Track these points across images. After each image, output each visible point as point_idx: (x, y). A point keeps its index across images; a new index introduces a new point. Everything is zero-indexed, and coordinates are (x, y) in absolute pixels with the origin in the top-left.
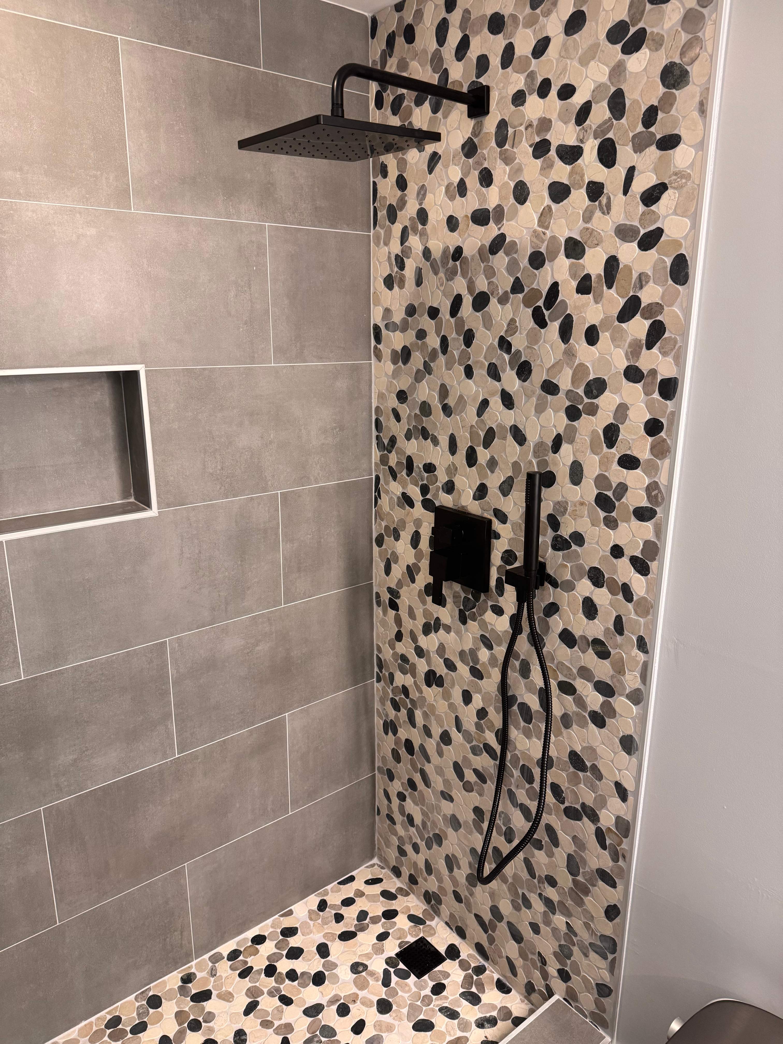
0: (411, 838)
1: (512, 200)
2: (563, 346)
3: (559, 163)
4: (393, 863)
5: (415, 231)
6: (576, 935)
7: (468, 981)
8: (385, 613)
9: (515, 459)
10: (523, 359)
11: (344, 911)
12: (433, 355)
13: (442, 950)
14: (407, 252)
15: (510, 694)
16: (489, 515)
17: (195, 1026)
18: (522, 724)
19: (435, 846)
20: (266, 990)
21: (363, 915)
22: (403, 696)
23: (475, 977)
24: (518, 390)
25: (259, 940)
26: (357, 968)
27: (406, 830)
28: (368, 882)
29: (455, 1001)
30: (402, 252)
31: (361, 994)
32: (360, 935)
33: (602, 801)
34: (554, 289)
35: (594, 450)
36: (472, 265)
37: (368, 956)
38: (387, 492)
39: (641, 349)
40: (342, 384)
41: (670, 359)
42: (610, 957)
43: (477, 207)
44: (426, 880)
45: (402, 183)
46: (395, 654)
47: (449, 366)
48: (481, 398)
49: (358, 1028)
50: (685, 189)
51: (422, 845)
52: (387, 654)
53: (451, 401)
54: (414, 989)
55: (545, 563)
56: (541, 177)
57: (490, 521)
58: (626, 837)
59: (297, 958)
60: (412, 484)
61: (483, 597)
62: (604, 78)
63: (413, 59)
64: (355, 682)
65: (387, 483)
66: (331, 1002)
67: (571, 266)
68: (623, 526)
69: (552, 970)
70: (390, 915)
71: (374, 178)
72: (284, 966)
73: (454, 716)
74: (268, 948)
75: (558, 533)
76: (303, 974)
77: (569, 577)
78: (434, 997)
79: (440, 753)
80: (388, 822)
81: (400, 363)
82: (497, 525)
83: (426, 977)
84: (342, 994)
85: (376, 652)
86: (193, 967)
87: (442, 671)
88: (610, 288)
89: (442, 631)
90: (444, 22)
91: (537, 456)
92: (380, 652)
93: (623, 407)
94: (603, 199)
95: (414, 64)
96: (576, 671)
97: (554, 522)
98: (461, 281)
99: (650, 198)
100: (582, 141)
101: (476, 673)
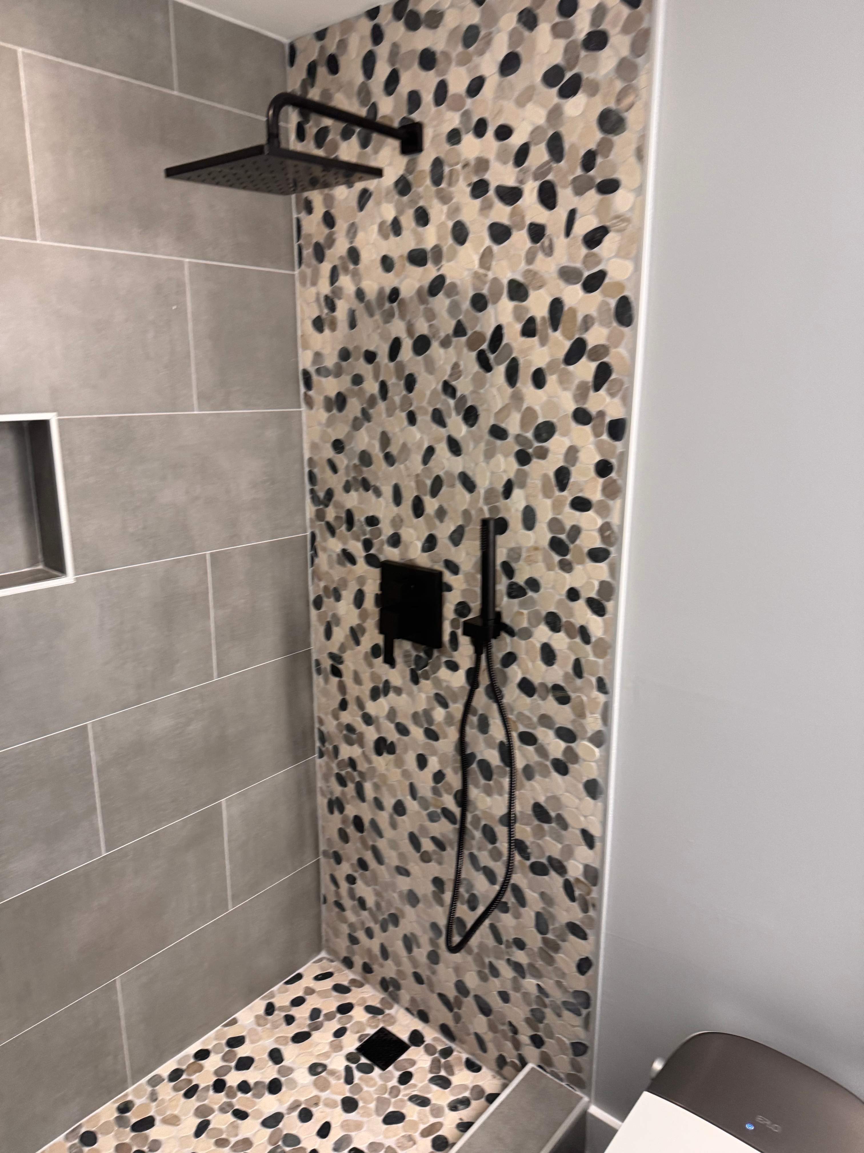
0: (363, 923)
1: (450, 241)
2: (509, 390)
3: (498, 205)
4: (344, 954)
5: (346, 270)
6: (547, 995)
7: (435, 1066)
8: (326, 680)
9: (465, 507)
10: (469, 404)
11: (295, 1012)
12: (372, 401)
13: (404, 1037)
14: (337, 292)
15: (468, 751)
16: (439, 567)
18: (483, 781)
19: (391, 928)
20: (216, 1108)
21: (315, 1013)
22: (349, 770)
23: (443, 1061)
24: (464, 437)
25: (202, 1055)
26: (315, 1069)
27: (358, 915)
28: (317, 978)
29: (425, 1088)
30: (333, 292)
31: (324, 1095)
32: (315, 1035)
33: (569, 851)
34: (498, 332)
35: (547, 494)
36: (411, 307)
37: (327, 1055)
38: (325, 550)
39: (589, 391)
40: (271, 434)
41: (617, 400)
42: (584, 1012)
43: (413, 246)
44: (382, 966)
45: (329, 220)
46: (339, 725)
47: (390, 412)
48: (426, 446)
49: (324, 1131)
50: (625, 233)
51: (376, 928)
52: (331, 726)
53: (394, 449)
54: (380, 1082)
55: (501, 613)
56: (481, 218)
57: (440, 574)
58: (595, 884)
59: (248, 1068)
60: (352, 539)
61: (436, 653)
62: (542, 122)
63: (337, 91)
64: (296, 759)
65: (325, 540)
66: (291, 1109)
67: (516, 309)
68: (578, 568)
69: (524, 1038)
70: (345, 1009)
71: (297, 214)
72: (233, 1079)
73: (407, 783)
74: (213, 1062)
75: (513, 580)
76: (257, 1083)
77: (525, 624)
78: (402, 1087)
79: (394, 825)
80: (336, 910)
81: (335, 411)
82: (448, 577)
83: (391, 1068)
84: (302, 1099)
85: (317, 725)
86: (129, 1094)
87: (393, 736)
88: (555, 330)
89: (392, 694)
90: (371, 54)
91: (487, 503)
92: (322, 724)
93: (573, 450)
94: (545, 242)
95: (339, 96)
96: (535, 720)
97: (508, 569)
98: (399, 324)
99: (592, 242)
100: (521, 182)
101: (431, 735)
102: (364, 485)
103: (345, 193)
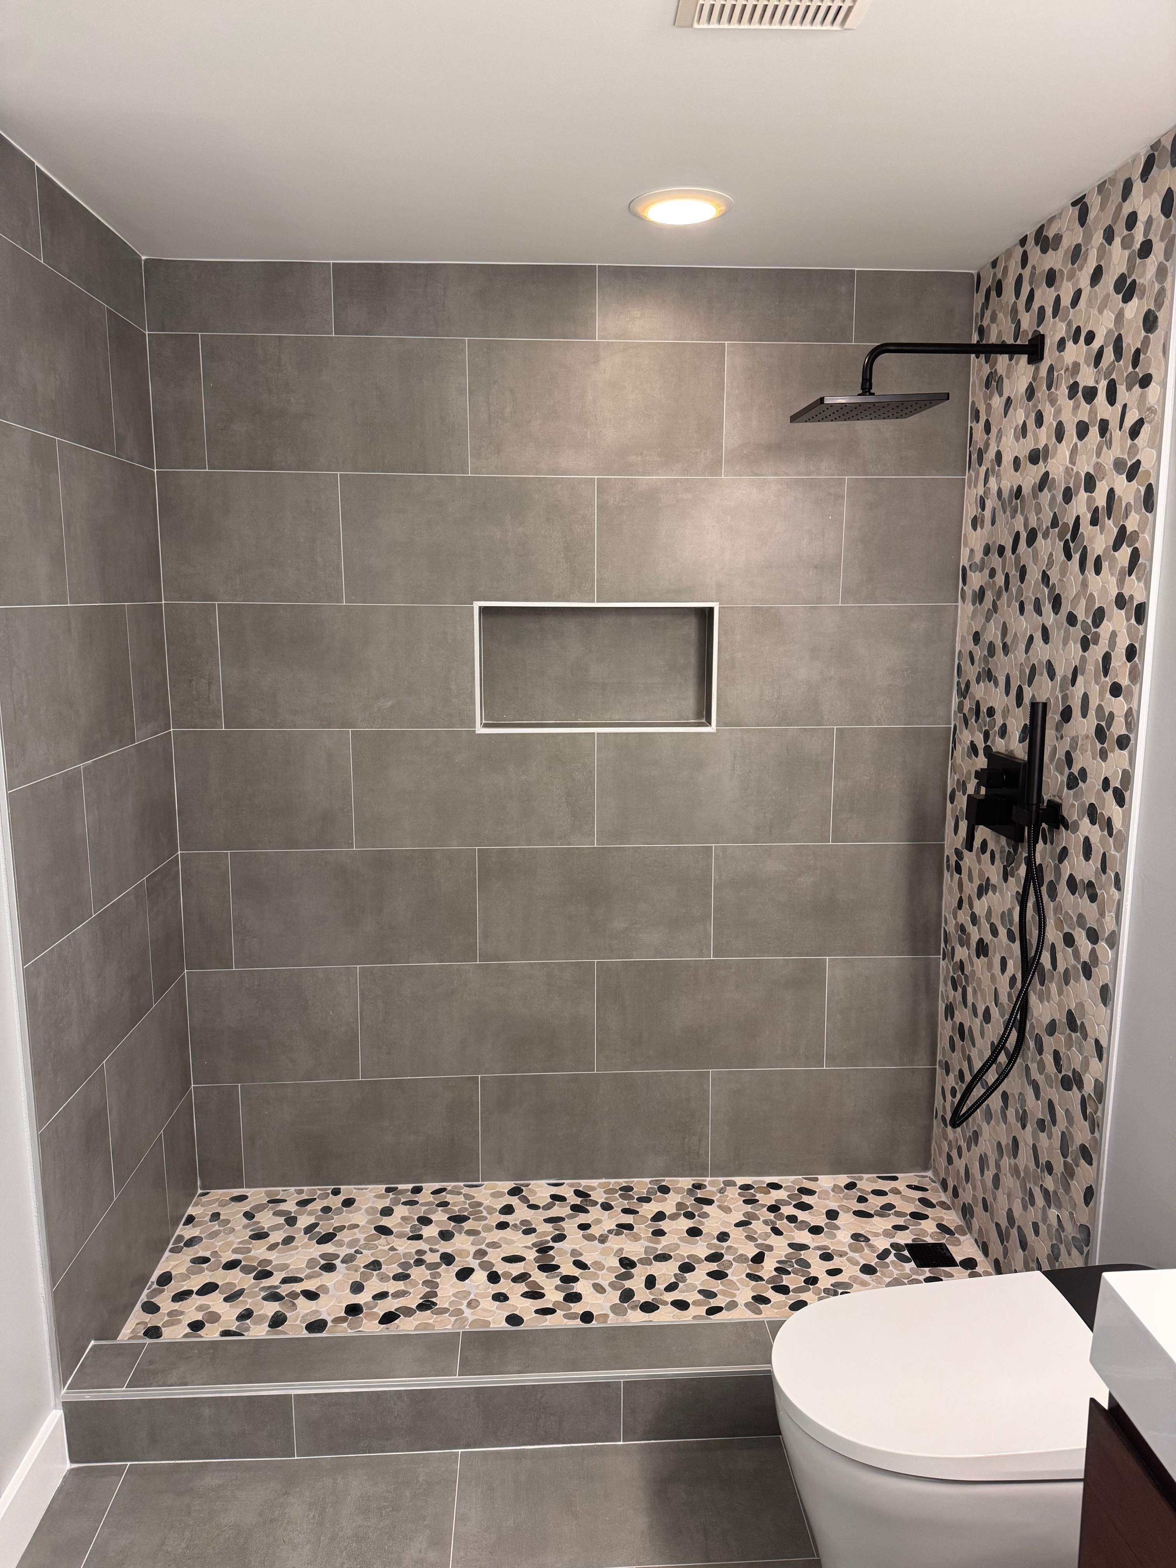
0: (957, 1141)
1: (1054, 439)
2: (1081, 578)
3: (1083, 404)
4: (943, 1175)
5: (993, 472)
6: (1063, 1229)
8: (952, 877)
10: (1057, 592)
11: (871, 1197)
12: (999, 595)
13: (958, 1259)
14: (987, 491)
17: (690, 1216)
19: (973, 1146)
20: (762, 1219)
21: (889, 1207)
22: (960, 973)
24: (1052, 625)
25: (776, 1186)
26: (858, 1237)
27: (953, 1131)
28: (909, 1187)
30: (985, 493)
31: (851, 1254)
32: (876, 1219)
33: (1086, 1063)
34: (1077, 523)
35: (1097, 680)
36: (1027, 503)
37: (876, 1235)
38: (961, 742)
39: (1125, 576)
40: (918, 626)
41: (1142, 584)
42: (1086, 1250)
43: (1032, 446)
44: (964, 1191)
45: (988, 427)
46: (957, 925)
47: (1009, 603)
48: (1028, 634)
49: (834, 1272)
50: (1154, 422)
51: (963, 1147)
52: (951, 926)
53: (1008, 640)
54: (908, 1271)
55: (1061, 804)
56: (1072, 417)
58: (1100, 1103)
59: (803, 1210)
60: (978, 730)
62: (1111, 326)
63: (1000, 311)
65: (961, 733)
66: (819, 1248)
67: (1088, 499)
68: (1110, 757)
70: (918, 1216)
71: (971, 423)
72: (788, 1210)
73: (993, 988)
74: (781, 1194)
75: (1071, 770)
76: (802, 1222)
77: (1076, 818)
79: (982, 1034)
80: (942, 1125)
81: (978, 604)
83: (926, 1269)
84: (832, 1248)
85: (943, 925)
86: (707, 1180)
87: (988, 938)
88: (1109, 519)
89: (990, 892)
90: (1020, 277)
91: (1061, 691)
92: (946, 924)
93: (1114, 635)
94: (1108, 435)
95: (1000, 316)
96: (1075, 919)
97: (1069, 759)
98: (1020, 519)
99: (1134, 432)
100: (1097, 382)
101: (1011, 936)
102: (988, 675)
103: (997, 402)
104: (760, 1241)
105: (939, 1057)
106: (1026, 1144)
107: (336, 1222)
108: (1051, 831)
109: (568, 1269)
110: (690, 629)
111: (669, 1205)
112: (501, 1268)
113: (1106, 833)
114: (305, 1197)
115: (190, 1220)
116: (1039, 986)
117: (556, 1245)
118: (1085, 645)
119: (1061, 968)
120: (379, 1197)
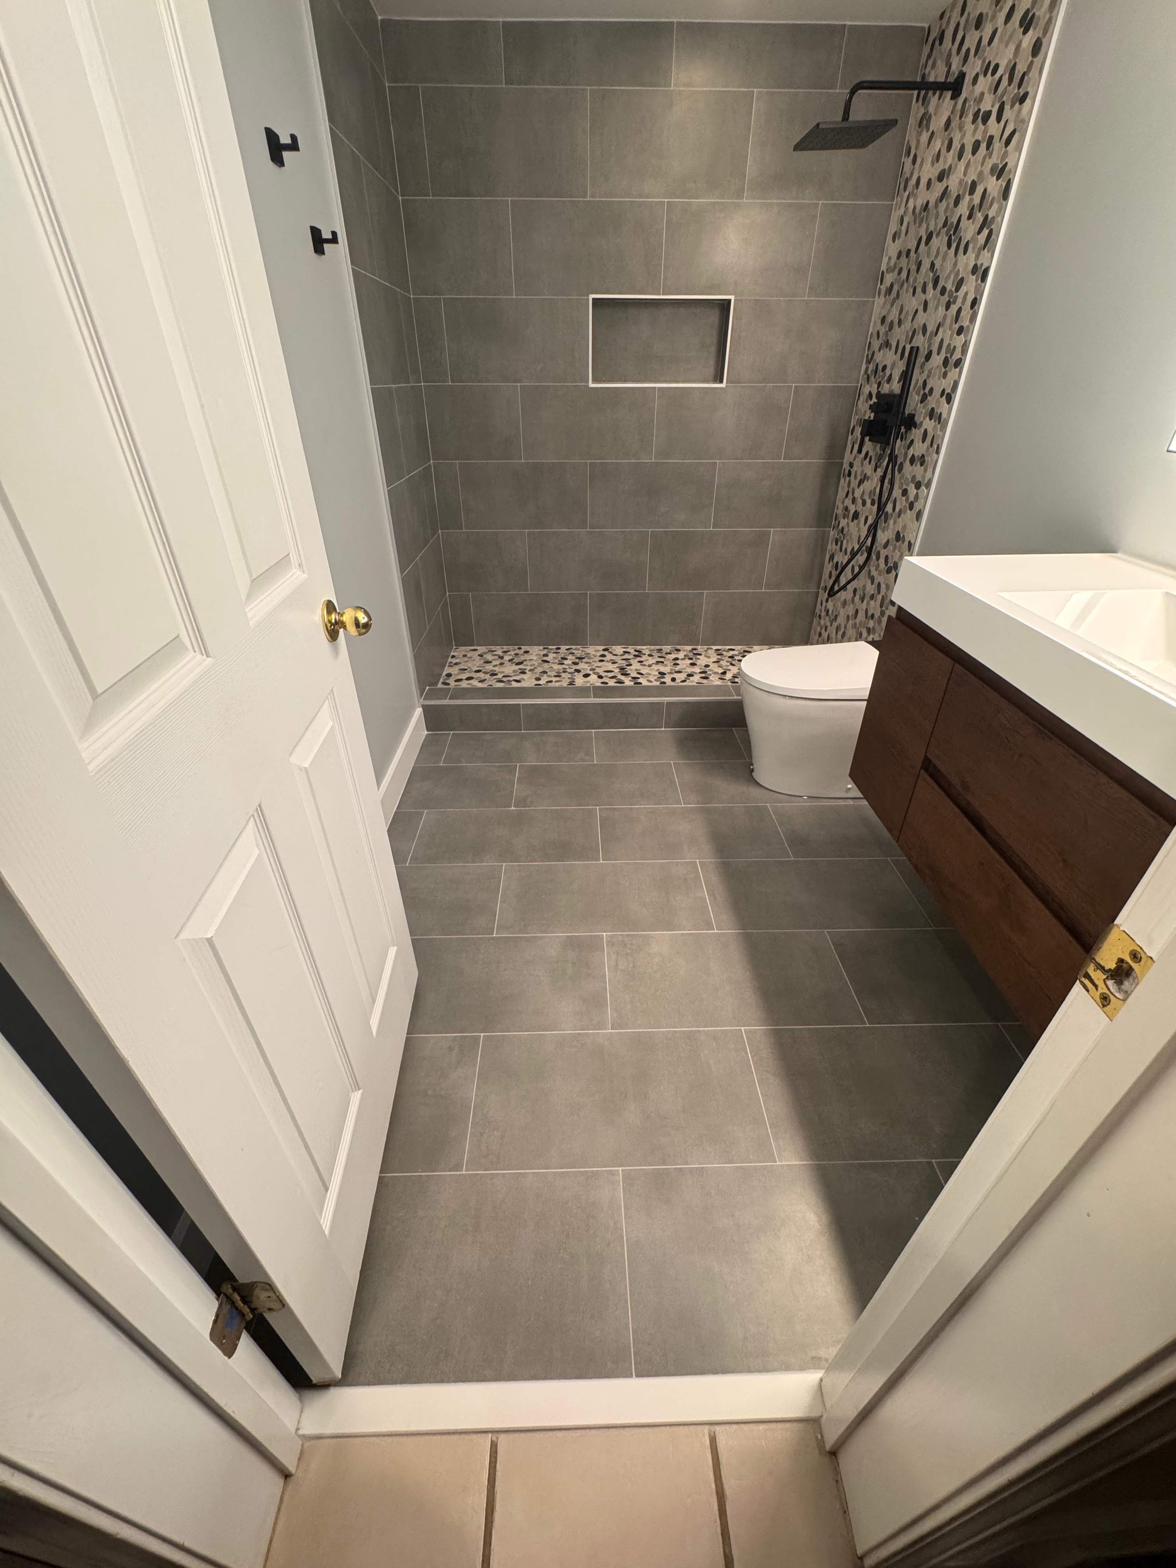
1: (957, 159)
2: (954, 259)
3: (980, 126)
5: (913, 194)
8: (845, 481)
10: (937, 274)
12: (902, 286)
17: (691, 659)
20: (725, 660)
22: (841, 535)
24: (931, 297)
25: (731, 650)
30: (905, 211)
33: (901, 556)
34: (959, 220)
35: (950, 328)
36: (931, 213)
38: (863, 393)
39: (981, 251)
40: (850, 315)
41: (990, 254)
43: (941, 168)
45: (915, 159)
46: (843, 507)
47: (907, 291)
48: (915, 309)
50: (1022, 130)
52: (840, 509)
53: (902, 317)
55: (915, 414)
56: (972, 138)
60: (874, 383)
61: (887, 449)
62: (1011, 56)
64: (818, 526)
65: (864, 387)
68: (949, 375)
71: (904, 158)
72: (738, 658)
73: (858, 536)
74: (736, 653)
75: (925, 391)
77: (922, 420)
80: (818, 619)
81: (887, 296)
85: (836, 509)
86: (699, 647)
87: (860, 507)
88: (979, 212)
89: (865, 481)
90: (958, 24)
91: (928, 342)
92: (837, 509)
93: (966, 294)
94: (991, 148)
95: (939, 62)
96: (910, 480)
97: (925, 384)
98: (924, 225)
99: (1008, 142)
100: (993, 106)
101: (873, 504)
102: (887, 344)
103: (925, 137)
104: (725, 668)
105: (822, 585)
106: (862, 610)
107: (522, 658)
108: (906, 432)
109: (634, 675)
110: (714, 317)
111: (681, 655)
112: (603, 674)
113: (937, 423)
114: (505, 650)
115: (453, 657)
116: (883, 524)
117: (628, 667)
118: (948, 307)
119: (897, 510)
120: (541, 650)
